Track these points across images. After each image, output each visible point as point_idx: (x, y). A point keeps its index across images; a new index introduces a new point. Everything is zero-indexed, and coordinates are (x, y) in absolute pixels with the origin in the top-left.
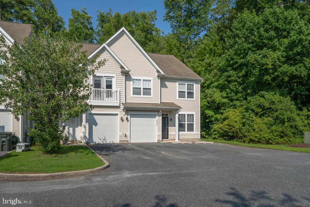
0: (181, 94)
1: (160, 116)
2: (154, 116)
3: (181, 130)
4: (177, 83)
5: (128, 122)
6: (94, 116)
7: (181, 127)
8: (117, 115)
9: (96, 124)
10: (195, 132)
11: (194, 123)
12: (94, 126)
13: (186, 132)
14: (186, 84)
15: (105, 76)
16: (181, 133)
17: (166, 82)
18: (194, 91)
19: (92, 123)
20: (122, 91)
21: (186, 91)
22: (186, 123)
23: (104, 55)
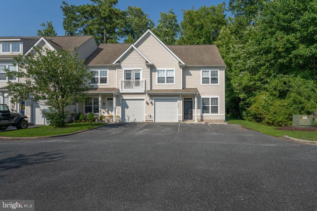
0: (205, 80)
1: (181, 100)
2: (175, 100)
3: (205, 112)
4: (201, 71)
5: (152, 105)
6: (126, 101)
7: (205, 109)
8: (143, 100)
9: (127, 107)
10: (219, 114)
11: (219, 106)
12: (126, 109)
13: (210, 114)
14: (210, 71)
15: (133, 70)
16: (205, 115)
17: (190, 71)
18: (219, 77)
19: (124, 106)
20: (147, 80)
21: (210, 77)
22: (210, 106)
23: (133, 53)
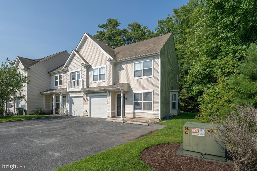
0: (137, 73)
1: (109, 96)
2: (105, 97)
3: (138, 109)
4: (133, 64)
5: (88, 102)
7: (137, 105)
8: (82, 97)
9: (73, 103)
10: (152, 111)
11: (152, 101)
12: (72, 105)
13: (142, 111)
14: (143, 62)
15: (76, 72)
16: (137, 111)
17: (122, 66)
18: (152, 68)
21: (142, 69)
22: (143, 101)
